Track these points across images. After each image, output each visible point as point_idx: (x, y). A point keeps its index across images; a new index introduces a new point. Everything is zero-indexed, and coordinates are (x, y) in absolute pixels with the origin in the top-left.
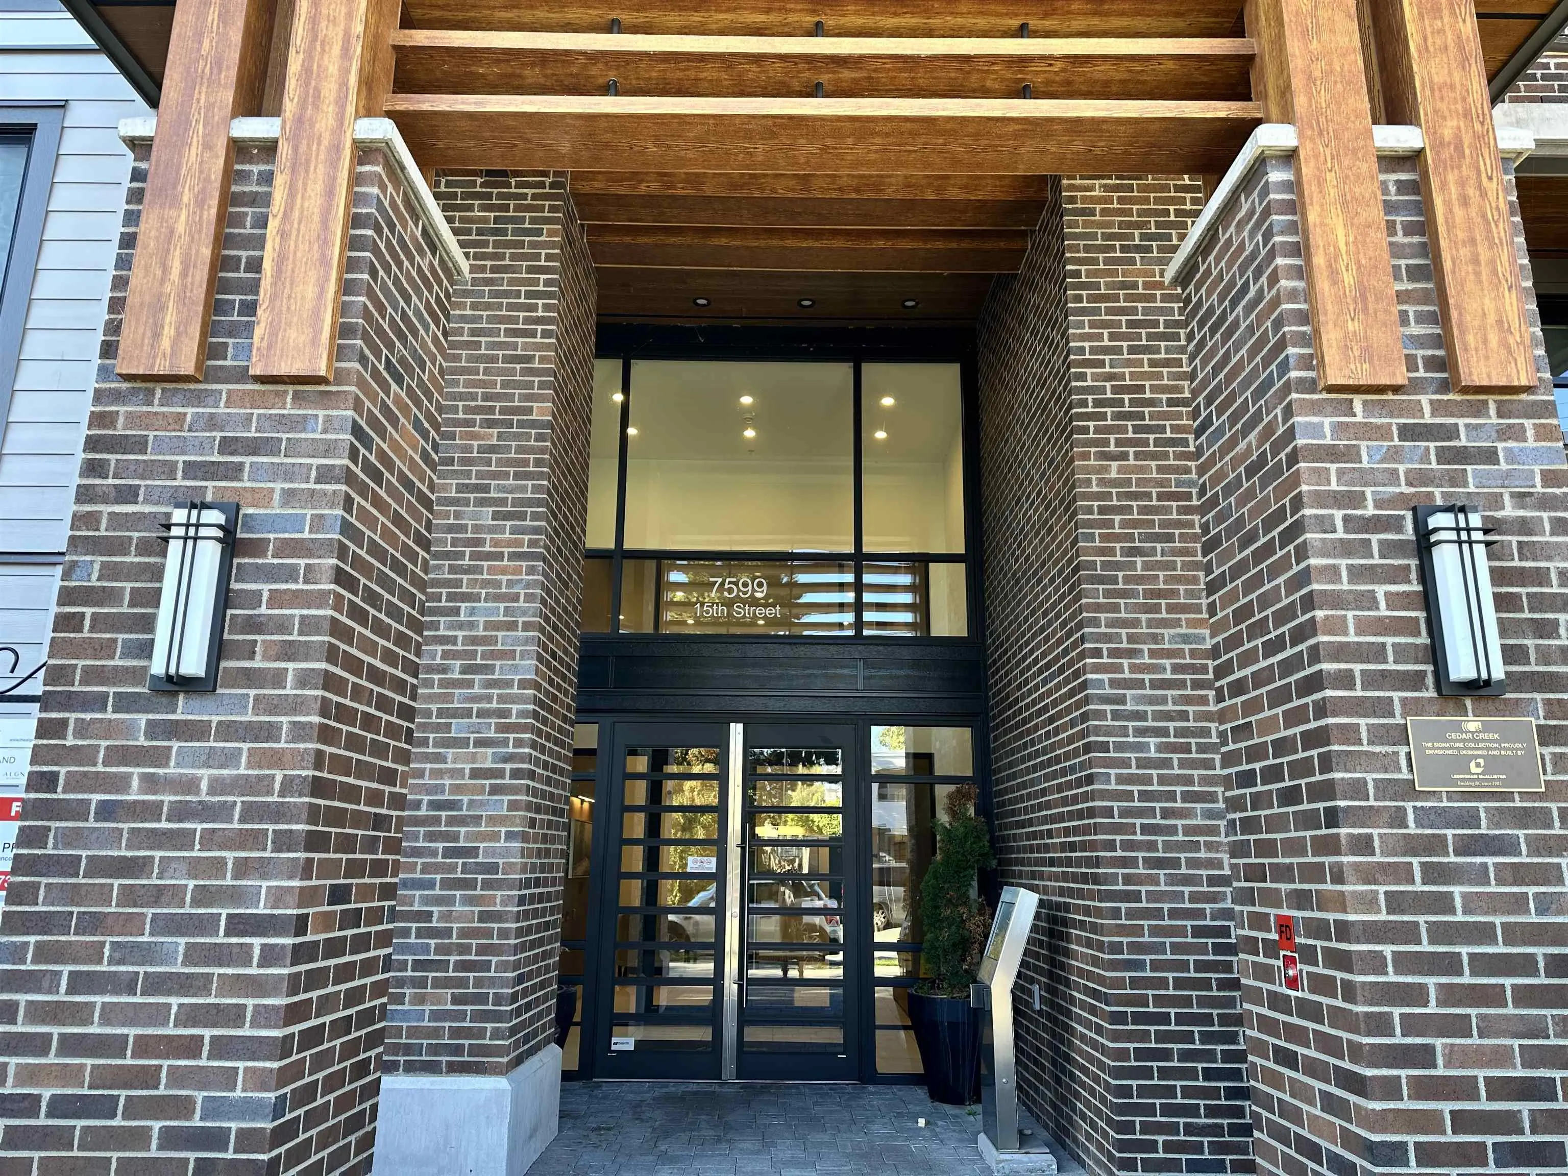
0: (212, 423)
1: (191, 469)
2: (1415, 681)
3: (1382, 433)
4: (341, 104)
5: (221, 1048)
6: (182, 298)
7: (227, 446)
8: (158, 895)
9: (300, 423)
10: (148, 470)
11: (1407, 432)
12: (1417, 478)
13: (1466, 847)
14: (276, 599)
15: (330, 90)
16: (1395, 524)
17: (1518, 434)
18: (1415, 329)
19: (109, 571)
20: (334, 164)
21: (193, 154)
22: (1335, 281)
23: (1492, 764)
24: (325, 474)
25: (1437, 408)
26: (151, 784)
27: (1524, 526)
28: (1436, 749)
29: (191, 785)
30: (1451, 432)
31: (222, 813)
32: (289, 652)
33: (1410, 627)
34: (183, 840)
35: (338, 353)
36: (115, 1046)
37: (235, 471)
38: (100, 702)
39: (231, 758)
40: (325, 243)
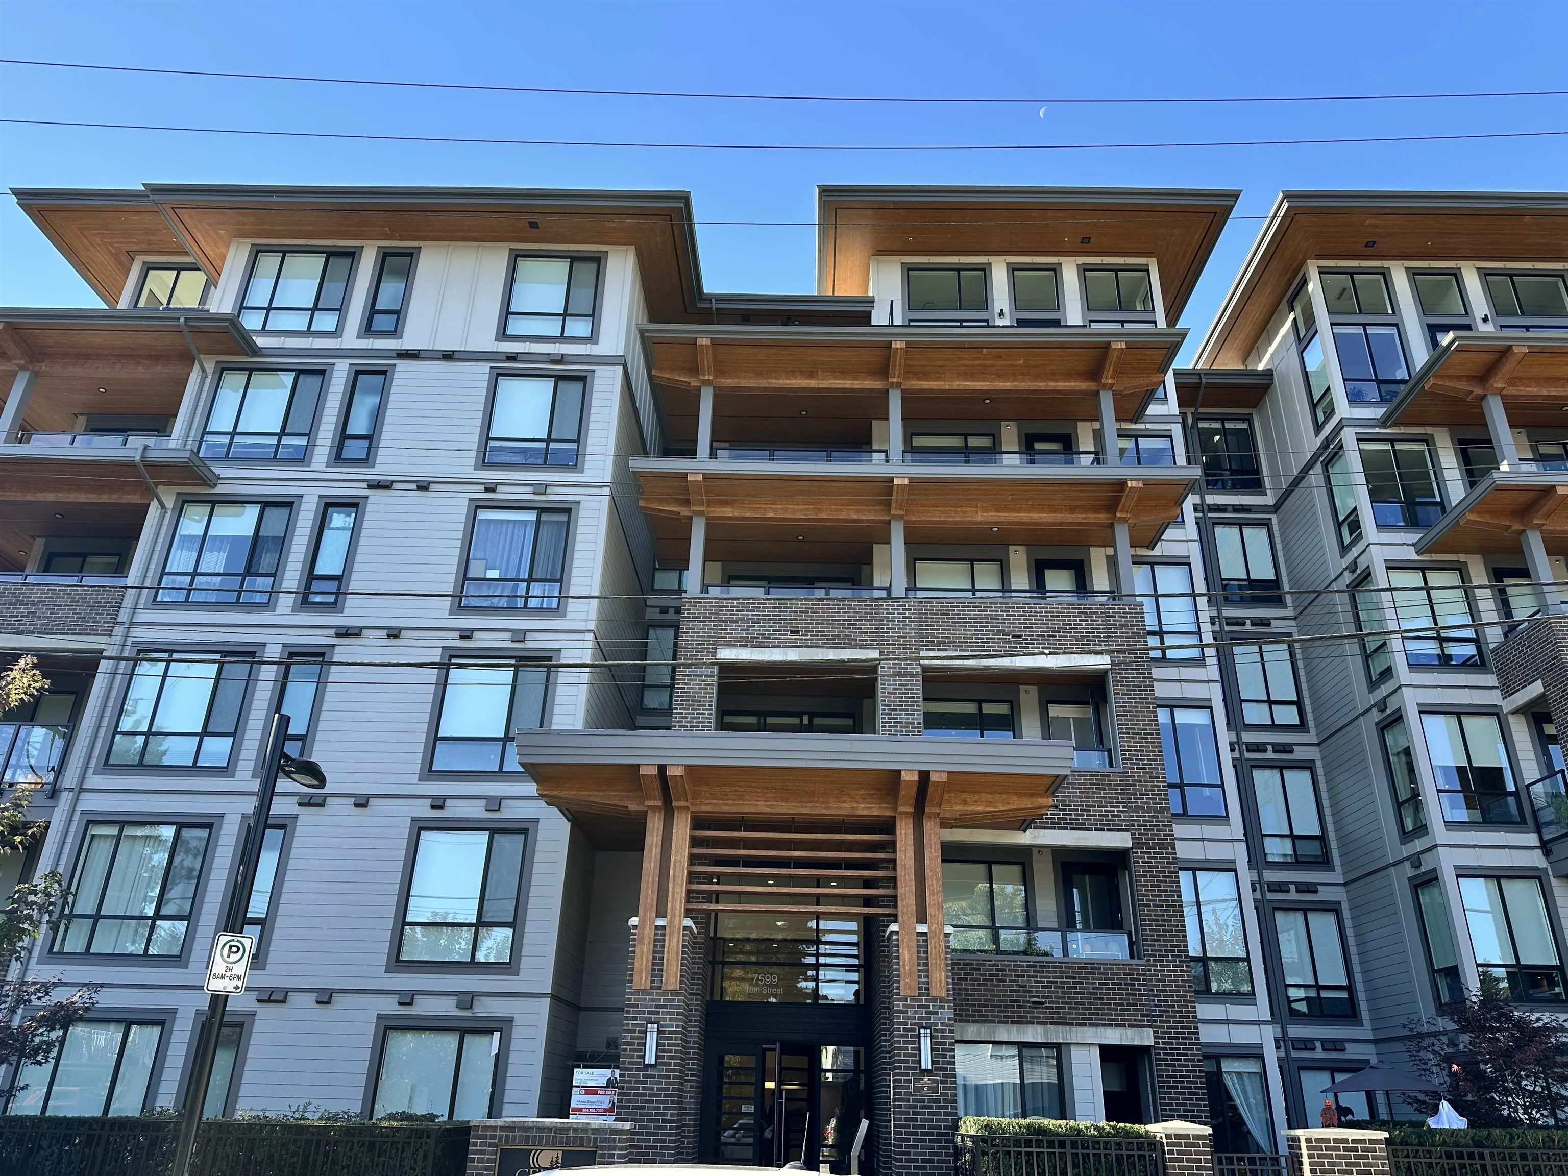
0: (653, 1000)
1: (649, 1013)
2: (915, 1068)
3: (913, 1007)
4: (680, 916)
5: (662, 1148)
6: (646, 969)
7: (656, 1006)
8: (647, 1114)
9: (672, 1000)
10: (639, 1012)
11: (919, 1007)
12: (920, 1018)
13: (922, 1107)
14: (669, 1045)
15: (677, 912)
16: (914, 1030)
17: (943, 1007)
18: (923, 980)
19: (632, 1038)
20: (679, 933)
21: (647, 931)
22: (904, 968)
23: (929, 1088)
24: (678, 1013)
25: (926, 1001)
26: (644, 1088)
27: (943, 1031)
28: (917, 1085)
29: (653, 1089)
30: (929, 1007)
31: (659, 1096)
32: (672, 1058)
33: (915, 1055)
34: (652, 1102)
35: (681, 982)
36: (640, 1147)
37: (658, 1013)
38: (632, 1069)
39: (661, 1083)
40: (678, 955)
